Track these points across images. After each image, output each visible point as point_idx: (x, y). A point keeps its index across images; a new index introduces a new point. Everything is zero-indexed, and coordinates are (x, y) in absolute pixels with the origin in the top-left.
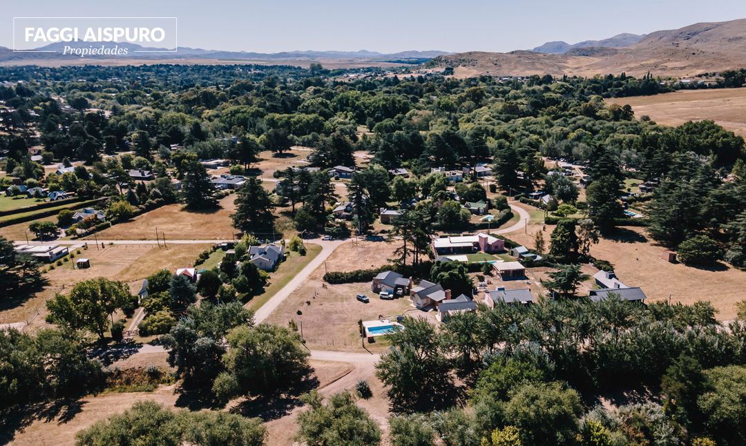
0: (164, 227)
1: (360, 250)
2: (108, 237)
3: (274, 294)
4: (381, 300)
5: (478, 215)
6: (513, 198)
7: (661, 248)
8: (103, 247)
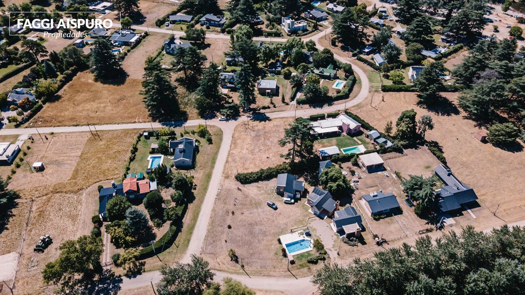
0: (88, 106)
1: (253, 134)
2: (46, 123)
3: (203, 200)
4: (285, 205)
5: (330, 80)
6: (351, 53)
7: (471, 121)
8: (47, 139)
